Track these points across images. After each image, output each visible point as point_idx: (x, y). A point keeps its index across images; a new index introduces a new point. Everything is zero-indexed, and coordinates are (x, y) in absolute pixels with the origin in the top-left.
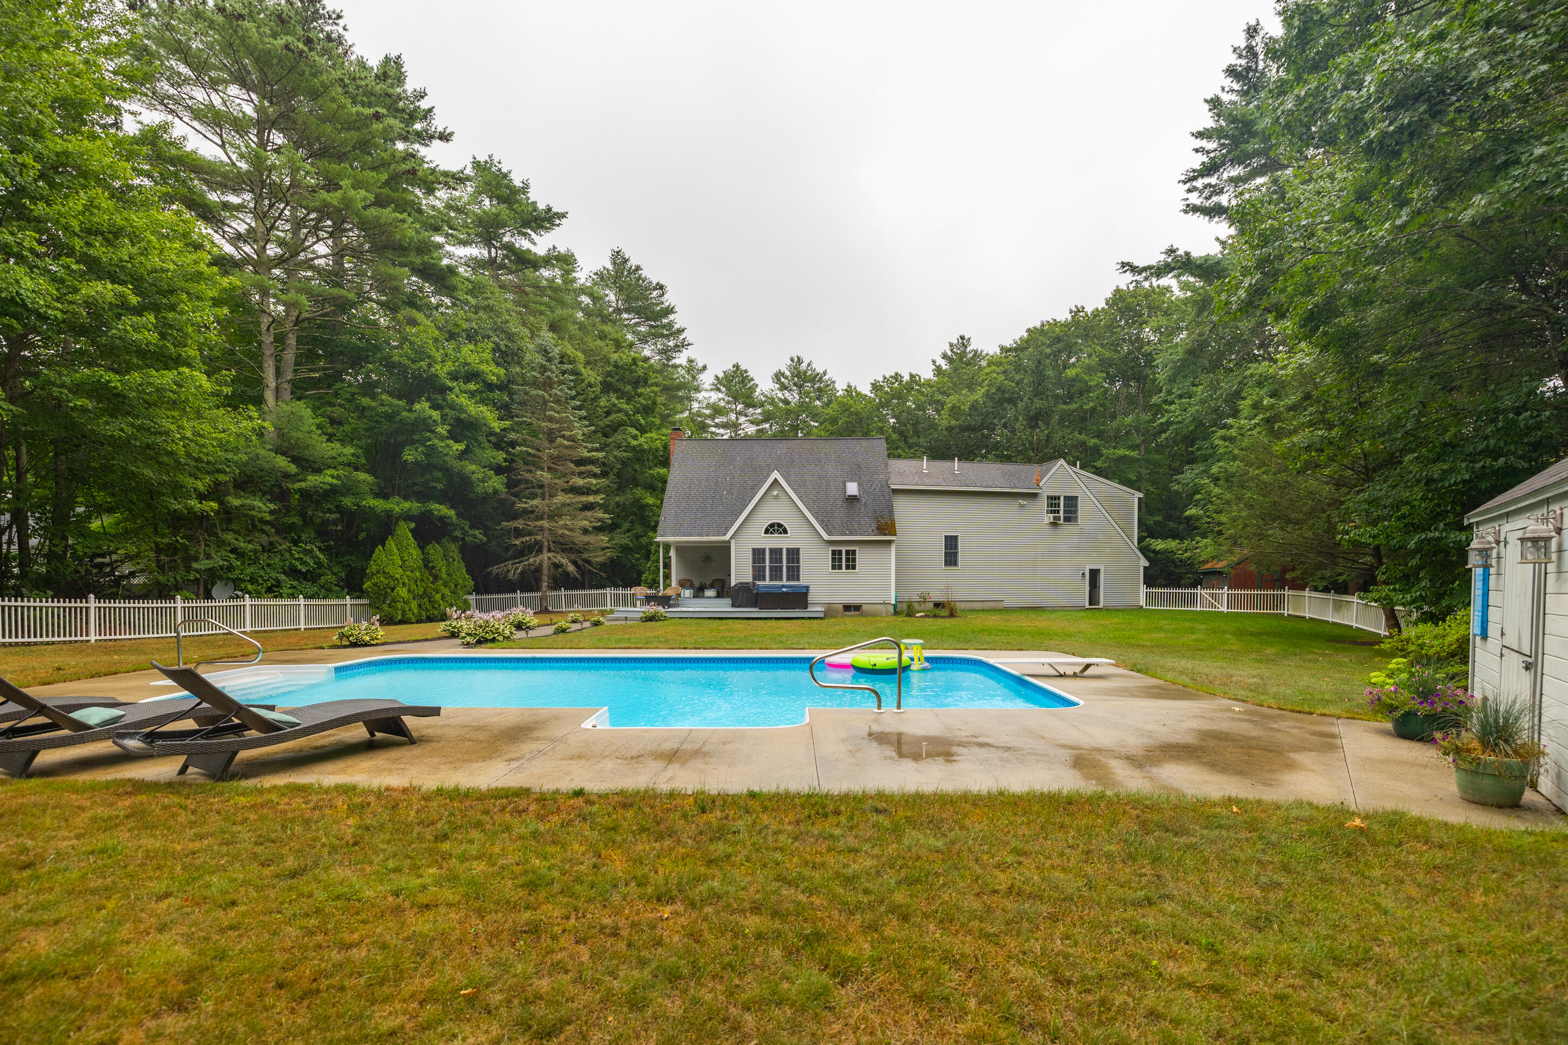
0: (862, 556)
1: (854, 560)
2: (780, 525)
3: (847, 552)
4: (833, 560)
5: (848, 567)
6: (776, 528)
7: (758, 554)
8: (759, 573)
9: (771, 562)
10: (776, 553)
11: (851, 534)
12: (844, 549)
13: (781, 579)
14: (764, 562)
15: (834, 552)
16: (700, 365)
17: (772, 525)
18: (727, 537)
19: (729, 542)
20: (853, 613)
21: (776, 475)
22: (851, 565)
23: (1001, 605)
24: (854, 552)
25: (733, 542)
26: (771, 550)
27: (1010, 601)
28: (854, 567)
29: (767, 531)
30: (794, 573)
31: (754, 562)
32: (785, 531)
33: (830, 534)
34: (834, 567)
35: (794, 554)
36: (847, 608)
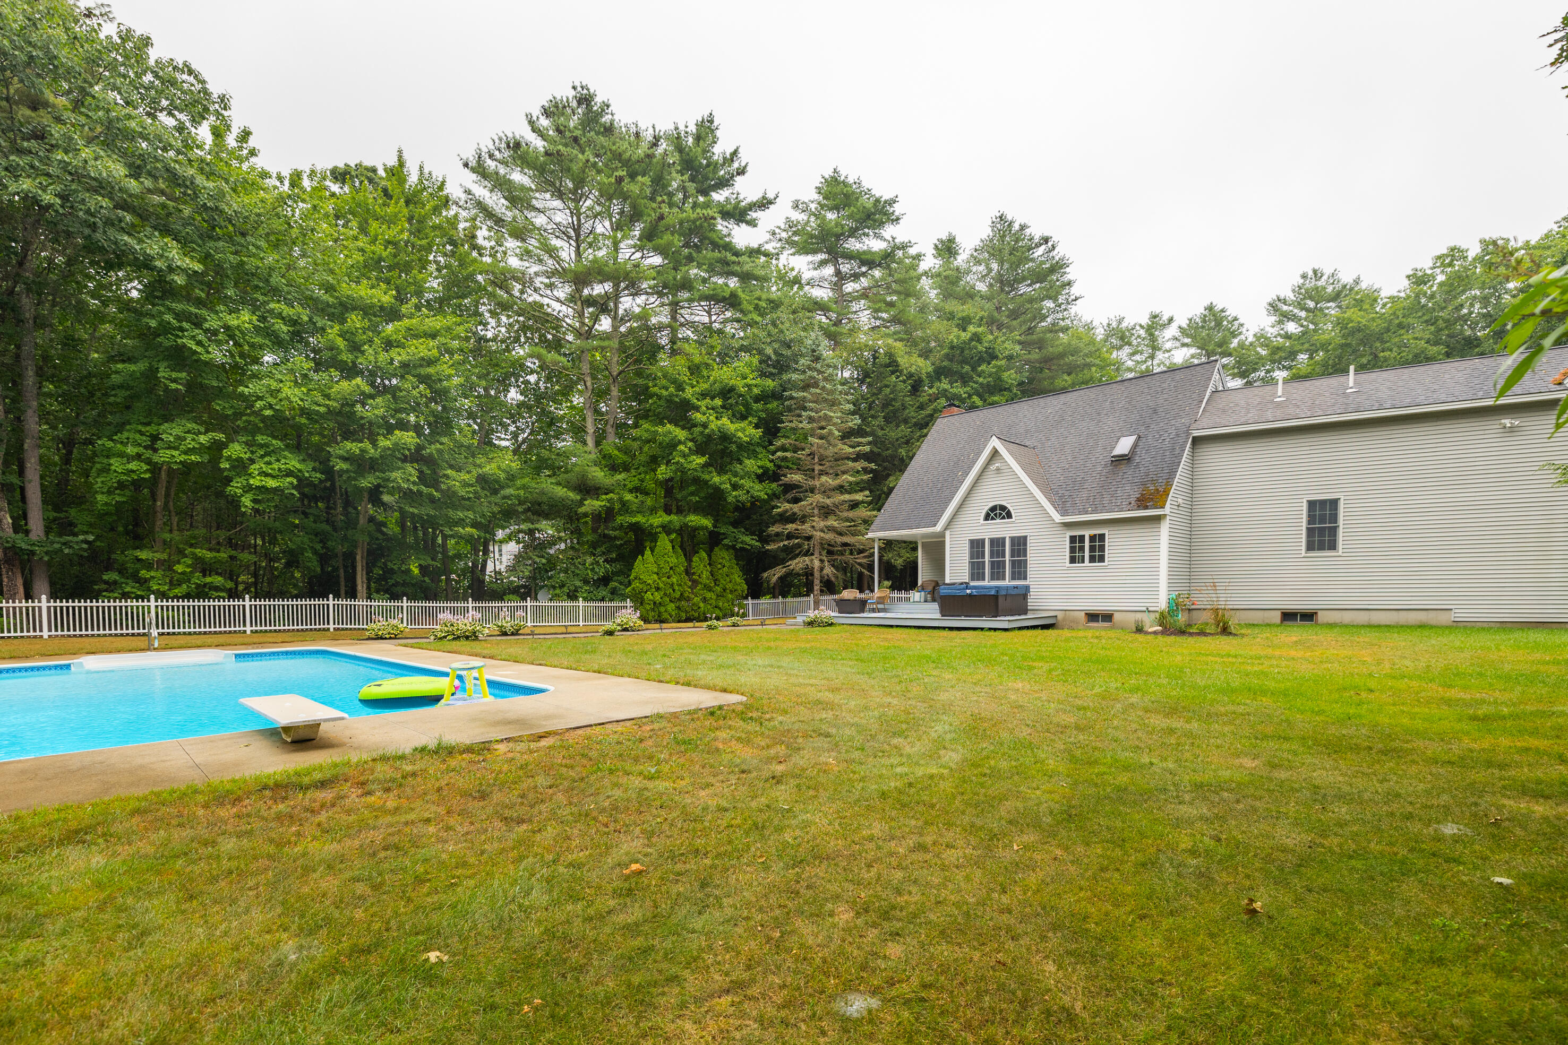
0: (1114, 541)
1: (1102, 548)
2: (1003, 508)
3: (1092, 538)
4: (1072, 550)
5: (1092, 559)
6: (999, 512)
7: (976, 546)
8: (977, 571)
9: (992, 556)
10: (998, 544)
11: (1095, 511)
12: (1087, 533)
13: (1004, 579)
14: (983, 557)
15: (1073, 539)
16: (1165, 318)
17: (993, 509)
18: (939, 528)
19: (942, 535)
20: (1101, 624)
21: (995, 443)
22: (1098, 556)
23: (1444, 618)
24: (1102, 537)
25: (948, 533)
26: (992, 541)
27: (1462, 614)
28: (1102, 559)
29: (987, 517)
30: (1020, 570)
31: (972, 557)
32: (1009, 515)
33: (1064, 513)
34: (1073, 560)
35: (1020, 544)
36: (1093, 617)
